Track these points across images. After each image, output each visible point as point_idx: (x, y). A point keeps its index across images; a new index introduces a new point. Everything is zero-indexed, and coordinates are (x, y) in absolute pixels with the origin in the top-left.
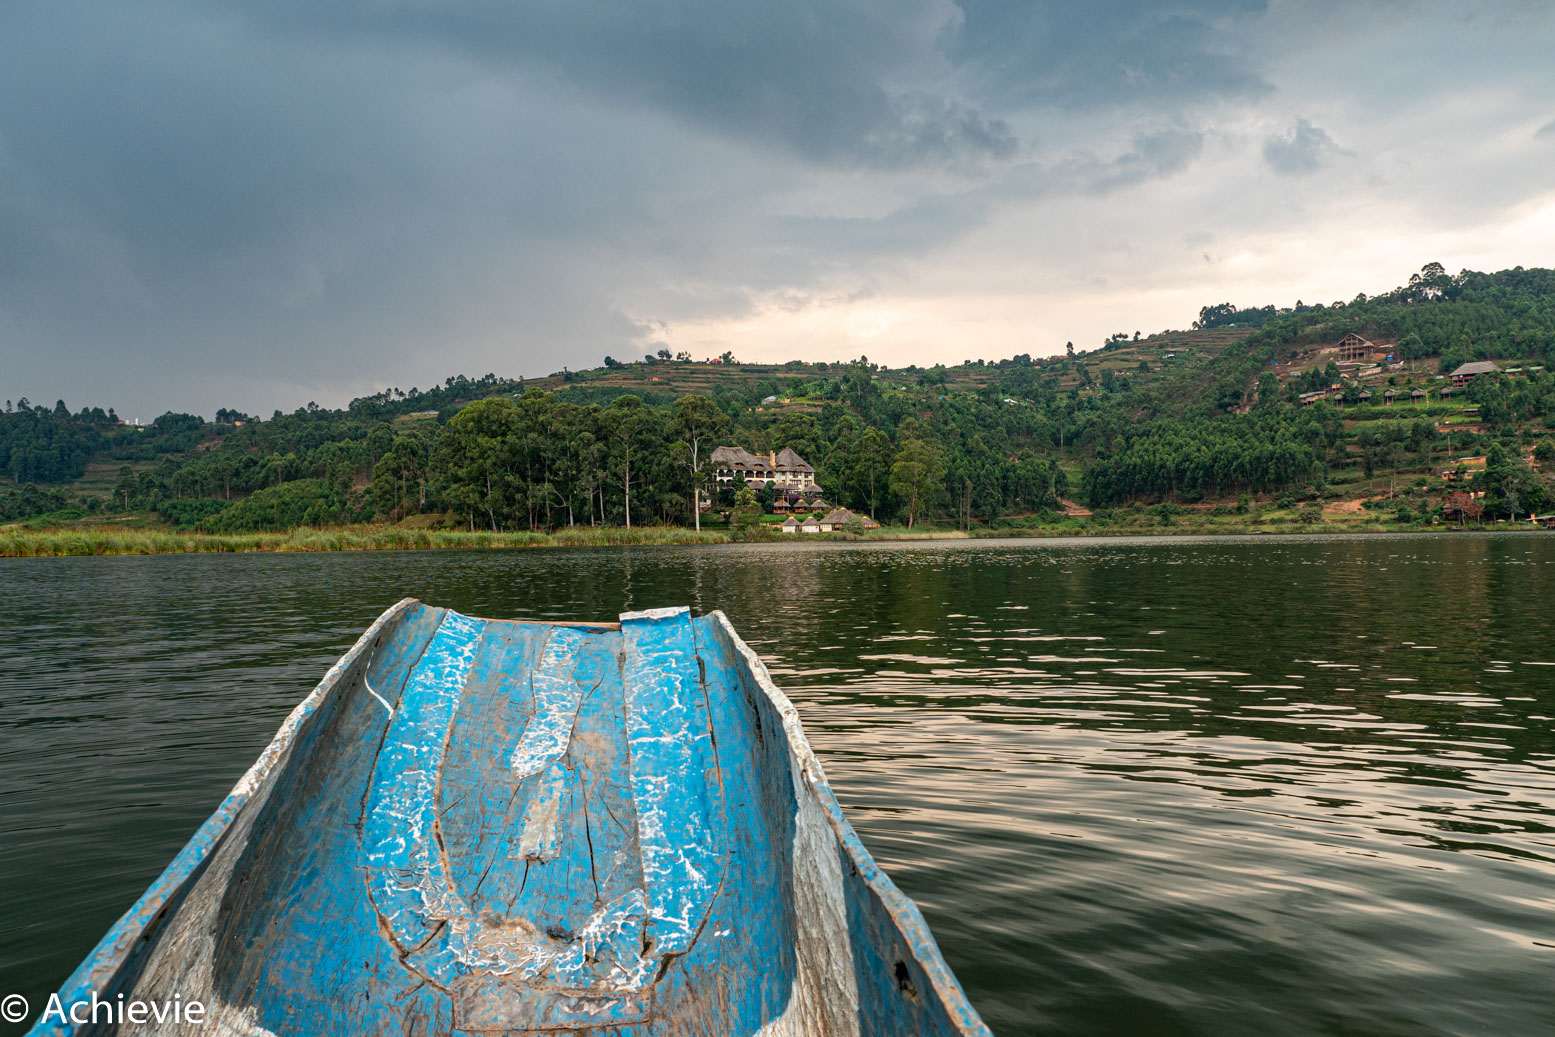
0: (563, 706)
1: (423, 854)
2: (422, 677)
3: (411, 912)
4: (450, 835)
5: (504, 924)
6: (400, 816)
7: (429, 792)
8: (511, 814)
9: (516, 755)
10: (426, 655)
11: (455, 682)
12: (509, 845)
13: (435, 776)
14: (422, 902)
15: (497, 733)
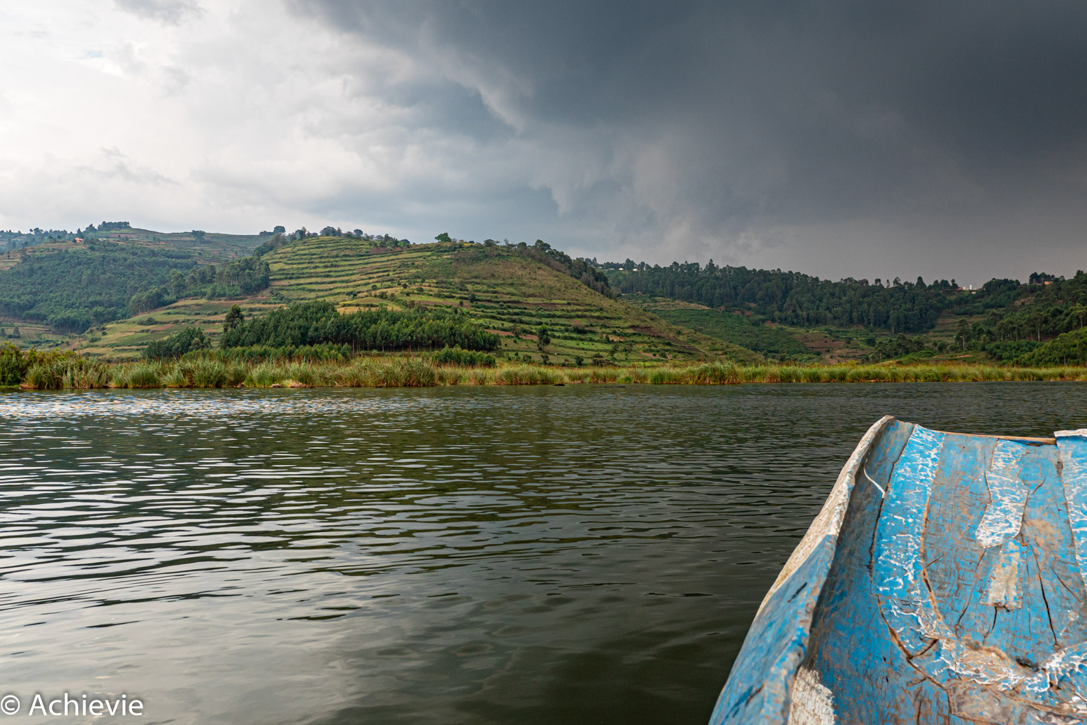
0: (1014, 498)
1: (917, 592)
2: (903, 470)
3: (912, 630)
4: (934, 581)
5: (981, 649)
6: (897, 564)
7: (916, 550)
8: (979, 572)
9: (979, 531)
10: (903, 456)
11: (926, 476)
12: (980, 595)
13: (920, 540)
14: (919, 624)
15: (962, 514)
